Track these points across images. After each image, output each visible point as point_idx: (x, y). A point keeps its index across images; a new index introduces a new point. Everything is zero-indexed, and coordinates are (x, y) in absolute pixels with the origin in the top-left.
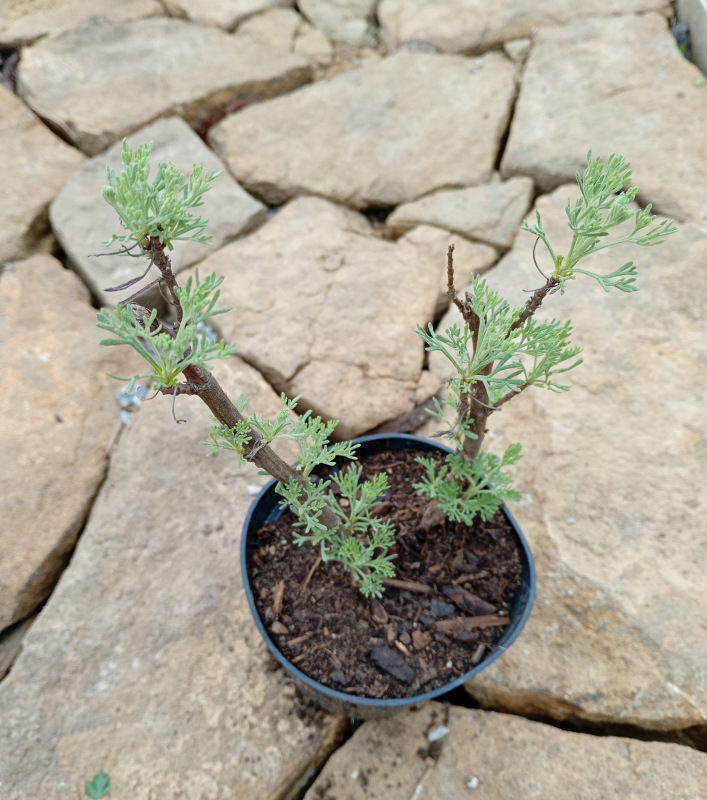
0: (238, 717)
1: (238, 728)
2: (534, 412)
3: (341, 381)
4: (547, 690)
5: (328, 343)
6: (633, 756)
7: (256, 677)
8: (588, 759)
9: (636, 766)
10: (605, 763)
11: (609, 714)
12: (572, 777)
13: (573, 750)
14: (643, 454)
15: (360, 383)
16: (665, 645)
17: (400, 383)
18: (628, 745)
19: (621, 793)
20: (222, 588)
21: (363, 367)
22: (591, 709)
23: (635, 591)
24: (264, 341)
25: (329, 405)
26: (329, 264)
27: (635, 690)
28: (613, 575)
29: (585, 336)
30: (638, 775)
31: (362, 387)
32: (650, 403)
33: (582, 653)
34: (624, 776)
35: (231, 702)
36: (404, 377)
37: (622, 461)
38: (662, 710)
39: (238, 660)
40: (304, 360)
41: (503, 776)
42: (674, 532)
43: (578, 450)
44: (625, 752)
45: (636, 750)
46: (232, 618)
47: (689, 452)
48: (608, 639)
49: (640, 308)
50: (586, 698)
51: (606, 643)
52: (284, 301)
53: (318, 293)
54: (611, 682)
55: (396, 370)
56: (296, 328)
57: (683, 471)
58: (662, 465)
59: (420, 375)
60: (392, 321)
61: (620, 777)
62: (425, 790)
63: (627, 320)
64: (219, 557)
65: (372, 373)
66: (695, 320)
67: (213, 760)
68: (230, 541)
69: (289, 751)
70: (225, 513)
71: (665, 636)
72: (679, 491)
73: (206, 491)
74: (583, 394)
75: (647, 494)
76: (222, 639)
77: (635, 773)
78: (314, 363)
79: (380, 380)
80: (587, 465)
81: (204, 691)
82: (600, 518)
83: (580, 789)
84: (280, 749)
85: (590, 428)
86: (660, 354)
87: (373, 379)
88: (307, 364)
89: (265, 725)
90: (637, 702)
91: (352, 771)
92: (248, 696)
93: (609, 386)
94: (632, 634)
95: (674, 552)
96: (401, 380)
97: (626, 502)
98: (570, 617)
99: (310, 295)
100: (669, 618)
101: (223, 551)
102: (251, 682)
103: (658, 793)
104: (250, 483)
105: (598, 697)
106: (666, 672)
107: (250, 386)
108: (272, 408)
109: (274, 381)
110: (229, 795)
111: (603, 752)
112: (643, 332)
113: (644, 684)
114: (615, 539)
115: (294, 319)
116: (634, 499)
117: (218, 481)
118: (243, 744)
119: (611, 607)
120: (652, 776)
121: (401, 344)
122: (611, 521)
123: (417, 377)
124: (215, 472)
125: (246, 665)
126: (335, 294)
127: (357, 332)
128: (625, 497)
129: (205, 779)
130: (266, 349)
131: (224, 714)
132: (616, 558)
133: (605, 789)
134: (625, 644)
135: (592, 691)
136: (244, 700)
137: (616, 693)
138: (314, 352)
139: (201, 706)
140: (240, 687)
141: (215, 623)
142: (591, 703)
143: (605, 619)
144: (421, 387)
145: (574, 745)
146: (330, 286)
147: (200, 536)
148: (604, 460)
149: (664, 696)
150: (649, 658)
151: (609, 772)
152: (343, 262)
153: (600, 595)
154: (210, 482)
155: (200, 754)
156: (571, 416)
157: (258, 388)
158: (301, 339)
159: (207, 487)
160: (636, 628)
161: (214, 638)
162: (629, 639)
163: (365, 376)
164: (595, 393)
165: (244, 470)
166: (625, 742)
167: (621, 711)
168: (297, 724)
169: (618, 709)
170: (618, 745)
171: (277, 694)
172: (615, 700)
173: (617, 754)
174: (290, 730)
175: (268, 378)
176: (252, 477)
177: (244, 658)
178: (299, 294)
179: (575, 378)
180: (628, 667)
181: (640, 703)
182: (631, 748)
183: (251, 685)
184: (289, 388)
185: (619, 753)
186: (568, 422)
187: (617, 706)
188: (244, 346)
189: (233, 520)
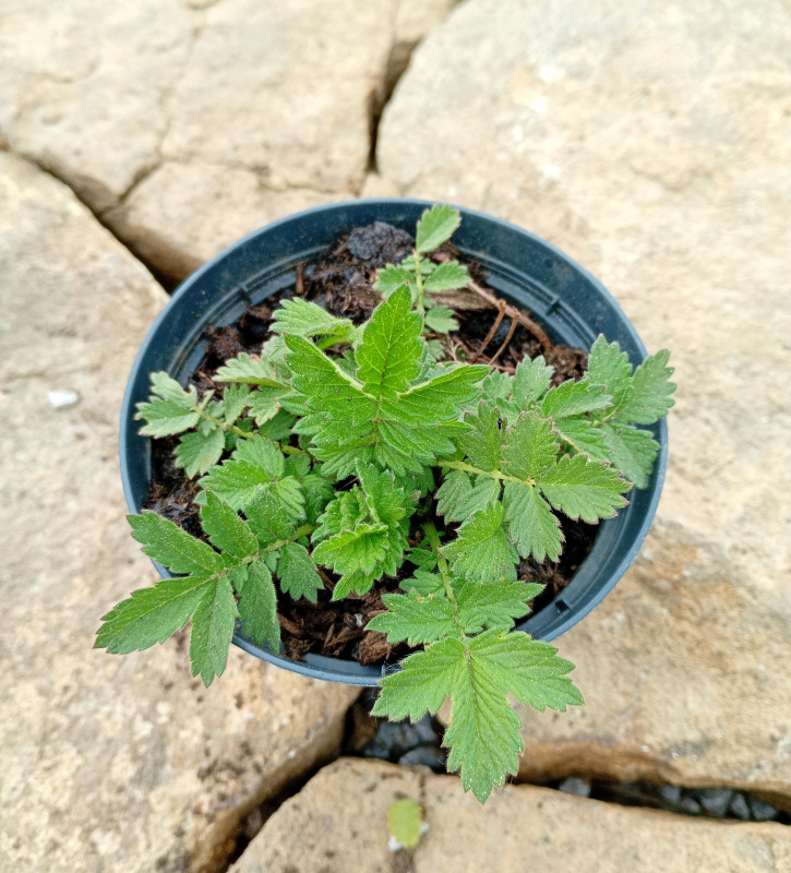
0: (21, 832)
1: (23, 852)
2: (568, 227)
3: (218, 196)
4: (609, 739)
5: (195, 130)
7: (57, 752)
13: (664, 854)
14: (766, 291)
15: (253, 198)
17: (328, 196)
18: (770, 842)
21: (261, 170)
22: (692, 770)
23: (770, 543)
24: (76, 129)
25: (197, 239)
27: (777, 734)
28: (725, 517)
29: (654, 88)
31: (258, 205)
32: (775, 200)
33: (672, 664)
36: (335, 187)
37: (729, 307)
39: (21, 723)
40: (151, 161)
43: (650, 290)
44: (766, 856)
46: (11, 643)
48: (723, 639)
49: (747, 37)
50: (682, 748)
51: (717, 646)
52: (114, 61)
53: (176, 43)
54: (729, 717)
55: (318, 174)
56: (134, 106)
59: (363, 181)
60: (311, 88)
63: (726, 55)
65: (275, 180)
68: (14, 495)
70: (7, 445)
74: (653, 191)
75: (777, 362)
78: (168, 166)
79: (292, 194)
80: (666, 317)
82: (692, 413)
85: (667, 251)
86: (788, 113)
87: (278, 191)
88: (155, 167)
89: (73, 844)
90: (781, 754)
92: (43, 790)
93: (700, 174)
94: (767, 627)
96: (330, 190)
97: (739, 381)
98: (646, 600)
99: (161, 49)
102: (46, 763)
104: (54, 388)
105: (703, 746)
107: (49, 211)
108: (91, 248)
109: (100, 205)
111: (722, 857)
112: (754, 76)
114: (722, 449)
115: (132, 92)
116: (754, 375)
119: (725, 579)
121: (327, 129)
122: (714, 418)
123: (357, 185)
125: (36, 730)
126: (206, 45)
127: (247, 110)
128: (737, 371)
130: (77, 143)
132: (725, 484)
134: (754, 647)
135: (693, 736)
136: (33, 799)
137: (739, 739)
138: (168, 147)
140: (24, 774)
142: (692, 758)
143: (715, 600)
145: (667, 846)
146: (196, 33)
148: (696, 308)
153: (703, 556)
156: (635, 230)
157: (65, 215)
158: (144, 125)
160: (775, 616)
162: (761, 638)
163: (263, 187)
164: (675, 189)
165: (42, 364)
166: (763, 837)
167: (750, 773)
168: (135, 840)
169: (745, 769)
170: (749, 842)
171: (99, 783)
172: (738, 752)
173: (750, 861)
174: (122, 852)
175: (88, 198)
176: (58, 376)
177: (33, 719)
178: (141, 49)
179: (638, 163)
180: (761, 690)
181: (786, 756)
182: (775, 846)
183: (48, 769)
184: (125, 214)
185: (755, 860)
186: (629, 241)
187: (742, 764)
188: (39, 139)
189: (21, 456)
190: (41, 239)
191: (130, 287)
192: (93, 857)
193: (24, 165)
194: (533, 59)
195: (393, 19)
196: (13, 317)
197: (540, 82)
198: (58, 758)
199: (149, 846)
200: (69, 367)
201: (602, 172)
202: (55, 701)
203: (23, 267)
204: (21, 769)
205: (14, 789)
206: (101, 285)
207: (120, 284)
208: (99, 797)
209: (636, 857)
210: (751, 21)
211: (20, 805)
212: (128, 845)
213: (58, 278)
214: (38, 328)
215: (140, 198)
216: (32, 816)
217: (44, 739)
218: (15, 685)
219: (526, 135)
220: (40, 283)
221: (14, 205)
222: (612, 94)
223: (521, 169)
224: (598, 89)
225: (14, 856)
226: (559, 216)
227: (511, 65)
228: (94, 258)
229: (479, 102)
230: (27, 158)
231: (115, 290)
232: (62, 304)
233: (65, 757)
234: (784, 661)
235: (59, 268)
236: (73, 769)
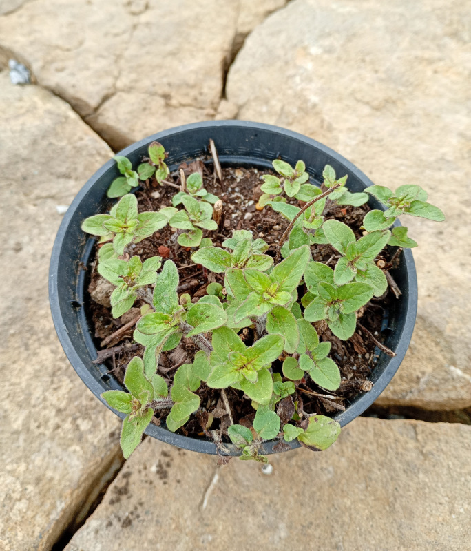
0: (41, 419)
1: (41, 430)
2: (322, 127)
3: (145, 109)
5: (133, 76)
6: (420, 437)
7: (60, 381)
8: (377, 442)
9: (423, 447)
10: (393, 445)
11: (395, 398)
12: (362, 460)
13: (362, 433)
14: (421, 160)
15: (162, 110)
16: (448, 332)
17: (200, 111)
18: (415, 427)
19: (409, 473)
20: (29, 299)
21: (166, 97)
24: (73, 74)
25: (133, 131)
26: (134, 8)
27: (420, 375)
29: (368, 59)
30: (425, 456)
31: (165, 114)
32: (427, 115)
34: (412, 456)
35: (34, 406)
36: (204, 106)
37: (403, 168)
38: (446, 392)
39: (43, 366)
40: (111, 91)
41: (297, 461)
42: (451, 229)
43: (363, 159)
44: (413, 434)
45: (423, 432)
46: (37, 328)
47: (463, 158)
49: (416, 33)
52: (92, 41)
53: (124, 32)
55: (196, 99)
56: (103, 63)
57: (458, 175)
58: (440, 169)
59: (219, 103)
60: (193, 56)
61: (408, 458)
62: (222, 479)
63: (405, 43)
64: (28, 271)
65: (174, 102)
66: (465, 43)
67: (18, 461)
68: (39, 256)
69: (91, 448)
70: (35, 231)
71: (448, 323)
72: (455, 192)
73: (17, 212)
74: (366, 110)
76: (27, 347)
77: (422, 452)
78: (119, 94)
79: (182, 109)
81: (8, 396)
83: (370, 471)
84: (82, 448)
85: (372, 140)
86: (436, 72)
87: (175, 107)
88: (113, 94)
89: (67, 425)
90: (422, 385)
91: (151, 465)
92: (53, 399)
93: (389, 101)
95: (451, 247)
96: (201, 108)
99: (116, 35)
100: (451, 306)
101: (31, 265)
102: (55, 386)
103: (445, 471)
104: (60, 204)
106: (449, 356)
107: (58, 115)
108: (79, 134)
109: (84, 113)
110: (32, 494)
111: (391, 434)
112: (419, 53)
113: (429, 369)
115: (101, 56)
117: (29, 202)
118: (48, 444)
120: (439, 456)
121: (201, 77)
123: (215, 105)
124: (26, 194)
125: (50, 370)
126: (140, 33)
127: (160, 67)
129: (10, 479)
130: (73, 81)
131: (29, 417)
133: (394, 470)
136: (48, 403)
138: (119, 84)
139: (6, 411)
140: (44, 391)
141: (20, 333)
144: (220, 113)
145: (364, 429)
146: (135, 27)
147: (11, 253)
148: (386, 168)
149: (449, 379)
150: (433, 344)
151: (397, 453)
152: (147, 7)
154: (20, 204)
155: (4, 457)
156: (356, 129)
157: (67, 118)
158: (107, 73)
159: (17, 208)
161: (19, 347)
163: (167, 105)
164: (377, 109)
165: (54, 192)
166: (411, 424)
167: (407, 395)
168: (99, 424)
169: (404, 393)
170: (405, 427)
171: (81, 396)
172: (401, 385)
173: (405, 436)
174: (92, 429)
175: (78, 109)
176: (62, 198)
177: (49, 364)
178: (106, 34)
179: (359, 96)
180: (412, 354)
181: (425, 386)
182: (417, 429)
183: (55, 389)
184: (97, 118)
185: (407, 435)
186: (353, 135)
187: (403, 390)
188: (53, 79)
189: (43, 237)
190: (54, 129)
191: (99, 154)
192: (77, 433)
193: (46, 92)
194: (306, 43)
195: (236, 21)
196: (40, 168)
197: (309, 54)
198: (61, 384)
199: (106, 427)
200: (67, 194)
201: (340, 100)
202: (59, 356)
203: (45, 143)
204: (42, 389)
205: (38, 398)
206: (84, 153)
207: (94, 152)
208: (81, 402)
209: (348, 434)
210: (419, 25)
211: (41, 406)
212: (95, 426)
213: (62, 149)
214: (52, 174)
215: (105, 109)
216: (47, 412)
217: (53, 374)
218: (39, 348)
219: (302, 81)
220: (54, 151)
221: (40, 112)
222: (346, 61)
223: (299, 98)
224: (339, 59)
225: (37, 432)
226: (318, 122)
227: (295, 46)
228: (81, 139)
229: (279, 64)
230: (47, 88)
231: (91, 155)
232: (64, 162)
233: (64, 384)
234: (424, 339)
235: (63, 143)
236: (68, 390)
